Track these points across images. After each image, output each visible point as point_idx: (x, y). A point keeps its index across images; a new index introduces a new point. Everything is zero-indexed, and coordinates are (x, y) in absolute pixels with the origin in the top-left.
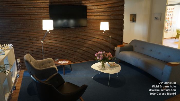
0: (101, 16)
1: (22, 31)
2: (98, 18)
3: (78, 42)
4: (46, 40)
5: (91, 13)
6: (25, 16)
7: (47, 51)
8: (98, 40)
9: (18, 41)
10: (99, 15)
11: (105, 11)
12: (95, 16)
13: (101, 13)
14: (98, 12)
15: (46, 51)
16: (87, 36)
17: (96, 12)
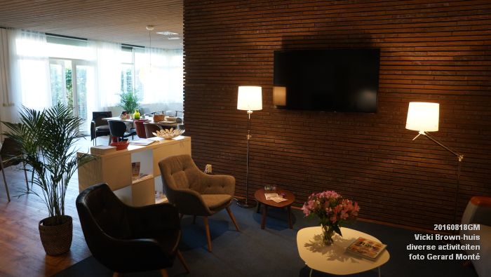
0: (441, 82)
1: (222, 108)
2: (426, 86)
3: (348, 157)
4: (266, 136)
5: (400, 73)
6: (231, 75)
7: (266, 163)
8: (419, 164)
9: (214, 128)
10: (432, 78)
11: (459, 63)
12: (416, 82)
13: (438, 73)
14: (428, 68)
15: (263, 162)
16: (378, 143)
17: (421, 68)
